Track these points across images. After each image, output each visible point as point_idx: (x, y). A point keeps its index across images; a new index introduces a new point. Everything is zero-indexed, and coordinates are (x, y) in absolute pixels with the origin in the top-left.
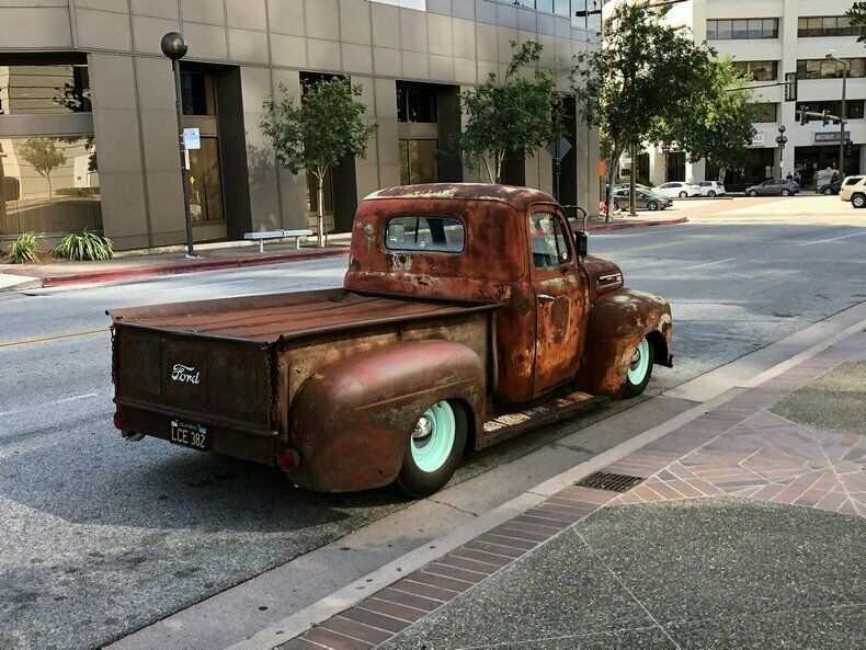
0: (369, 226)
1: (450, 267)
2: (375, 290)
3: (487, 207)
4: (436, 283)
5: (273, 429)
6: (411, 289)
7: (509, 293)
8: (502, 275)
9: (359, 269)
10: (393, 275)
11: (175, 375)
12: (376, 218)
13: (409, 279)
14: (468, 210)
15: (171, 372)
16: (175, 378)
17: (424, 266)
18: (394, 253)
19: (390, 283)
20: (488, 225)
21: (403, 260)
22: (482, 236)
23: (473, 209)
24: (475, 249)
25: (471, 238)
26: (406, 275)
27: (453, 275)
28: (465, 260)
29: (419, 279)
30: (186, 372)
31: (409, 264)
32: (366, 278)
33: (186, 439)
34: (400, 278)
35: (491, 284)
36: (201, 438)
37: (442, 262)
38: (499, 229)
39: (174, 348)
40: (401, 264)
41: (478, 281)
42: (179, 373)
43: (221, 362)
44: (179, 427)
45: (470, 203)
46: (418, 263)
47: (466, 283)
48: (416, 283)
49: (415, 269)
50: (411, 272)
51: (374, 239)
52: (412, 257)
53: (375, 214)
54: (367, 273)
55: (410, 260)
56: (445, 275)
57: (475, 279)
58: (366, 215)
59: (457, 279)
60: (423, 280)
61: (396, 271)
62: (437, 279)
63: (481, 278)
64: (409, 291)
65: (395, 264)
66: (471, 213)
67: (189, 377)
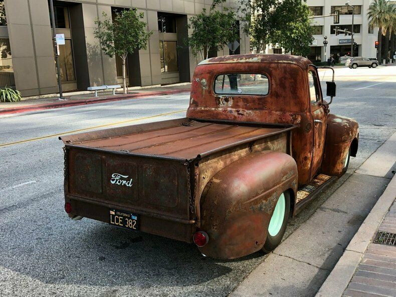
0: (204, 80)
1: (259, 104)
2: (207, 118)
3: (285, 67)
4: (249, 114)
5: (191, 219)
6: (233, 117)
7: (299, 119)
8: (295, 109)
9: (197, 106)
10: (220, 109)
11: (113, 180)
12: (208, 75)
13: (231, 111)
14: (271, 69)
15: (110, 178)
16: (113, 182)
17: (241, 103)
18: (221, 96)
19: (218, 114)
20: (285, 78)
21: (227, 100)
22: (282, 85)
23: (275, 69)
24: (277, 93)
25: (274, 86)
26: (229, 109)
27: (261, 109)
28: (269, 100)
29: (238, 111)
30: (122, 179)
31: (231, 103)
32: (202, 112)
33: (121, 223)
34: (225, 111)
35: (288, 114)
36: (133, 223)
37: (253, 101)
38: (293, 81)
39: (112, 162)
40: (225, 103)
41: (278, 113)
42: (116, 179)
43: (150, 172)
44: (116, 215)
45: (273, 65)
46: (237, 102)
47: (270, 113)
48: (236, 114)
49: (235, 105)
50: (232, 107)
51: (207, 88)
52: (233, 98)
53: (208, 73)
54: (203, 109)
55: (232, 100)
56: (256, 109)
57: (276, 111)
58: (202, 74)
59: (264, 111)
60: (241, 112)
61: (222, 107)
62: (250, 111)
63: (281, 110)
64: (231, 119)
65: (221, 103)
66: (273, 71)
67: (124, 182)
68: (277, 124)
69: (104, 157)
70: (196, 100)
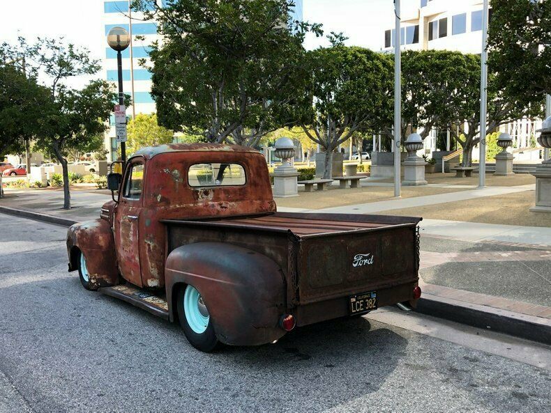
0: (176, 172)
1: (240, 195)
3: (257, 157)
4: (233, 206)
6: (216, 212)
9: (168, 203)
10: (200, 204)
11: (355, 263)
12: (181, 165)
13: (213, 206)
15: (352, 261)
16: (355, 265)
17: (222, 196)
18: (199, 189)
19: (198, 210)
21: (206, 193)
23: (250, 158)
24: (255, 182)
25: (252, 175)
26: (210, 203)
27: (241, 200)
28: (249, 190)
29: (221, 204)
30: (364, 258)
31: (211, 196)
32: (177, 210)
34: (206, 206)
35: (267, 202)
37: (235, 192)
40: (204, 196)
41: (258, 202)
46: (218, 194)
47: (251, 203)
48: (219, 208)
49: (216, 199)
50: (212, 201)
51: (181, 180)
52: (214, 191)
53: (180, 162)
54: (178, 206)
55: (212, 193)
56: (237, 200)
57: (256, 200)
58: (172, 164)
59: (246, 201)
60: (223, 205)
61: (201, 202)
62: (233, 203)
63: (259, 199)
64: (214, 214)
65: (200, 197)
66: (249, 161)
67: (366, 261)
68: (258, 213)
69: (342, 241)
70: (166, 197)
